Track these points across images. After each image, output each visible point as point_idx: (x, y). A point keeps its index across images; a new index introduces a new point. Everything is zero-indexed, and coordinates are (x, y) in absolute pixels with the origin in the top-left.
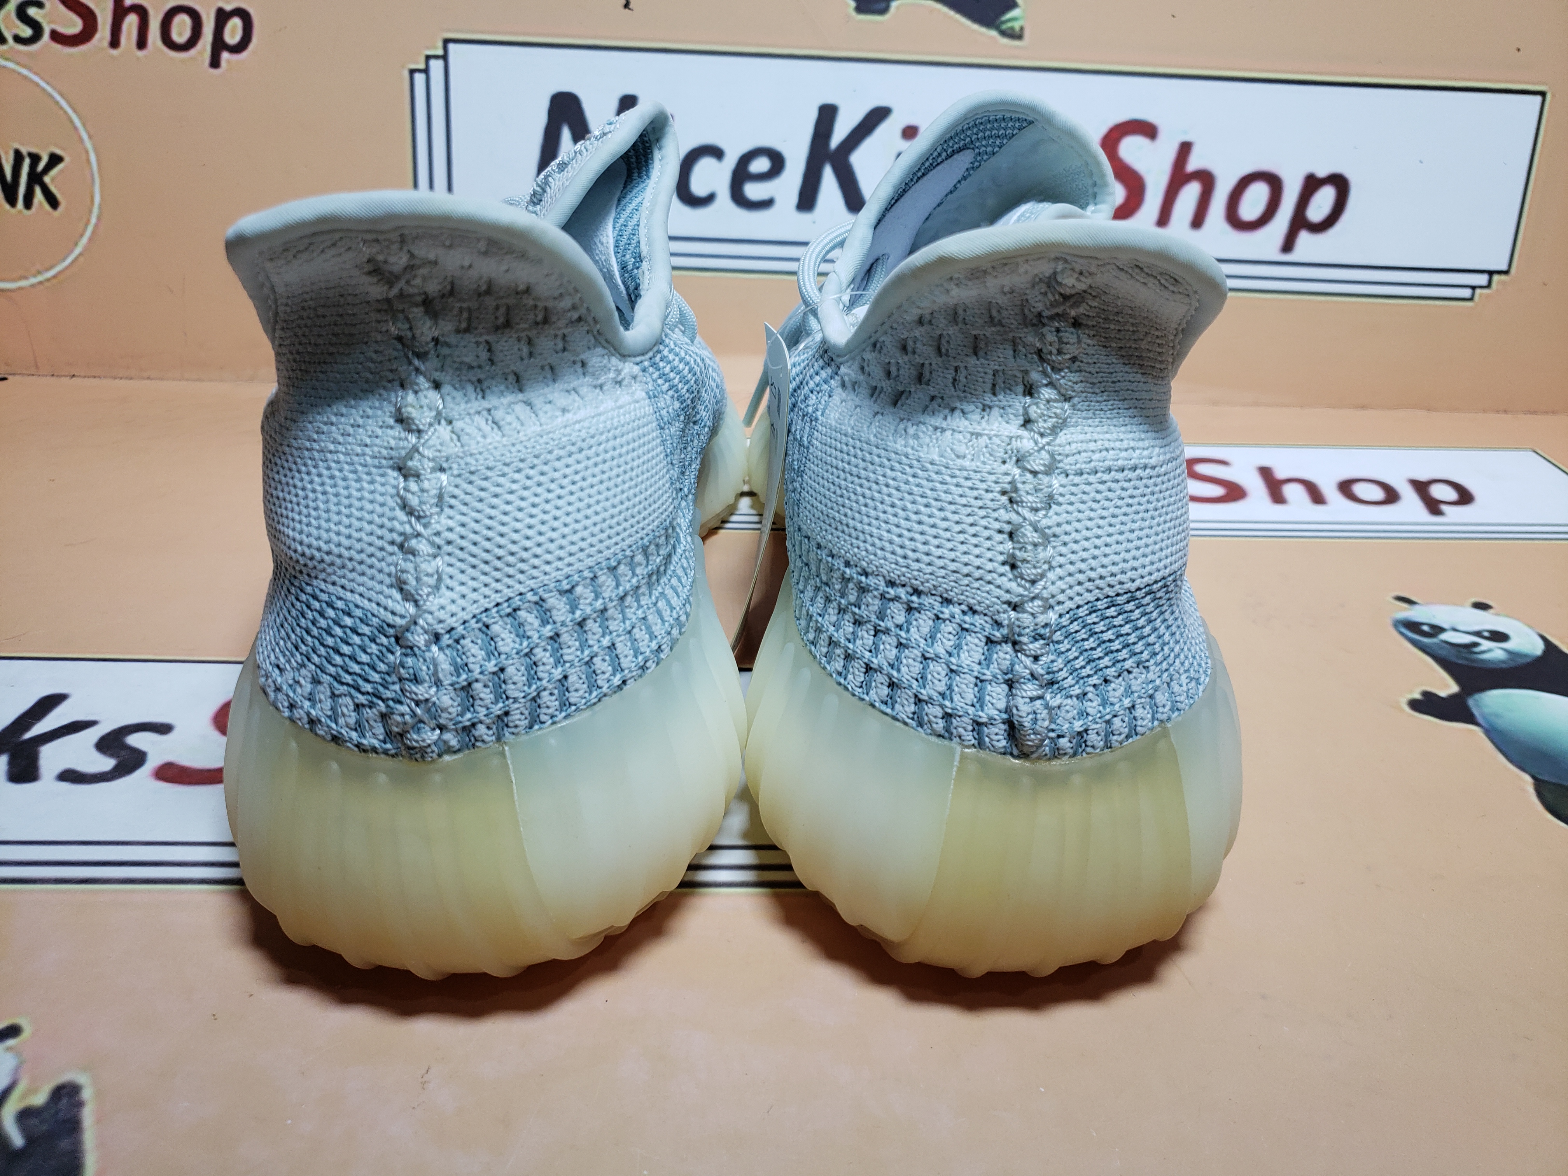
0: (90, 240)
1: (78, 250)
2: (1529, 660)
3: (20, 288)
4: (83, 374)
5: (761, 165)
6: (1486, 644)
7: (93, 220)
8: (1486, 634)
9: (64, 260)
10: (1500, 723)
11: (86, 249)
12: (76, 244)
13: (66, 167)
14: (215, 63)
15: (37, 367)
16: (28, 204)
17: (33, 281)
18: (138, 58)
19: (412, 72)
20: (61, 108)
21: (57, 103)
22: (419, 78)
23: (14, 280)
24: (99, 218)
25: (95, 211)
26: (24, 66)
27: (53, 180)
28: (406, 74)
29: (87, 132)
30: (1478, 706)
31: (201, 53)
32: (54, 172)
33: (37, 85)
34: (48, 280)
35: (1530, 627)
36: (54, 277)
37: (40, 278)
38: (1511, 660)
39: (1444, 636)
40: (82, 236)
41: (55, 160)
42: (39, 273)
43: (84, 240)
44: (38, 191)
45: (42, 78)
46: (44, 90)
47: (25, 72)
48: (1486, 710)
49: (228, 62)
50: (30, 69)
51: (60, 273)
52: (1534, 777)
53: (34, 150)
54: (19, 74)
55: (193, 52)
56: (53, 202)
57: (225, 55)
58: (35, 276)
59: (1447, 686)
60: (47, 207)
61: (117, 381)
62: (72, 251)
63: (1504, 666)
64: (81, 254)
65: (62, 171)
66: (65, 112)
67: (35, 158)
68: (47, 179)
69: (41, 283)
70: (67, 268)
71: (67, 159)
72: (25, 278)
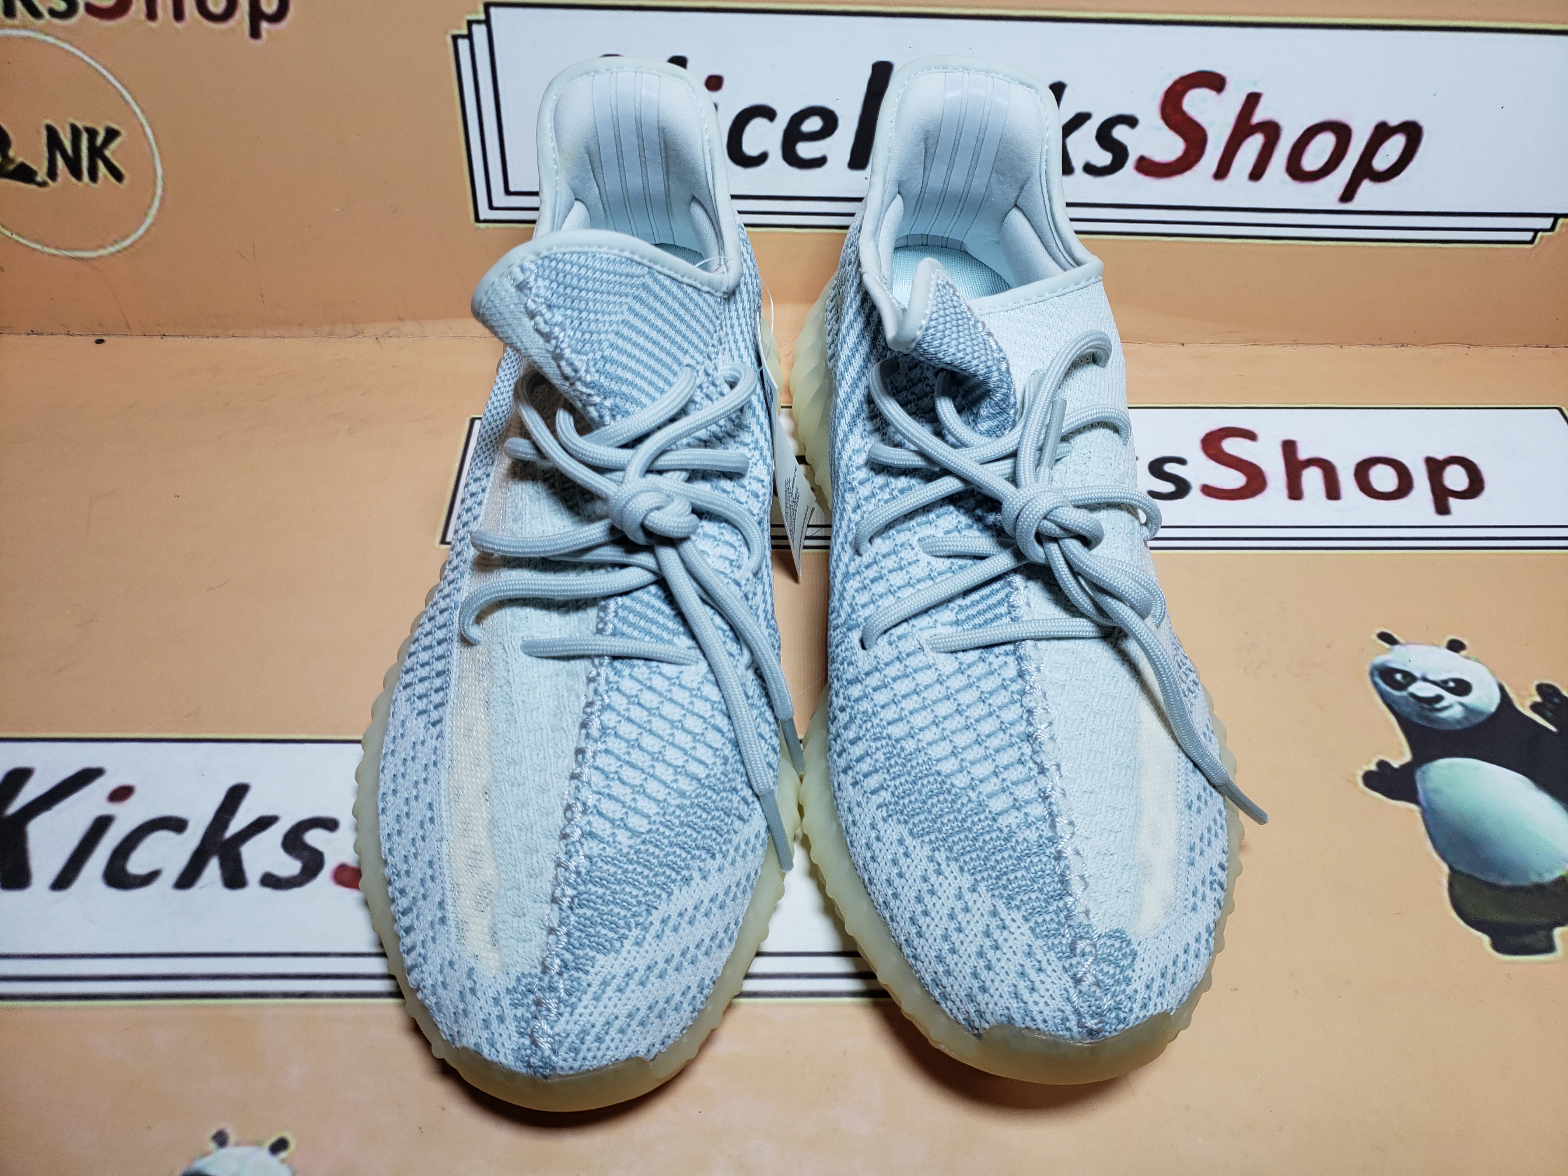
0: (160, 210)
1: (149, 221)
2: (1481, 719)
3: (101, 257)
4: (172, 333)
5: (813, 124)
6: (1449, 698)
7: (159, 192)
8: (1452, 684)
9: (137, 229)
10: (1439, 802)
11: (157, 219)
12: (146, 215)
13: (123, 142)
14: (255, 33)
15: (129, 328)
16: (93, 177)
17: (112, 249)
18: (177, 30)
19: (455, 38)
20: (110, 82)
21: (104, 77)
22: (463, 44)
23: (93, 249)
24: (164, 190)
25: (160, 183)
26: (65, 41)
27: (113, 153)
28: (449, 40)
29: (139, 106)
30: (1424, 780)
31: (240, 23)
32: (113, 146)
33: (82, 59)
34: (125, 249)
35: (1493, 673)
36: (131, 246)
37: (118, 247)
38: (1466, 718)
39: (1415, 688)
40: (150, 206)
41: (112, 134)
42: (116, 242)
43: (153, 211)
44: (101, 164)
45: (85, 53)
46: (89, 64)
47: (66, 46)
48: (1430, 785)
49: (268, 32)
50: (71, 44)
51: (135, 242)
52: (1451, 868)
53: (90, 125)
54: (62, 48)
55: (231, 23)
56: (117, 175)
57: (264, 25)
58: (112, 245)
59: (1402, 754)
60: (112, 180)
61: (205, 340)
62: (143, 222)
63: (1458, 727)
64: (152, 224)
65: (119, 146)
66: (114, 87)
67: (92, 133)
68: (108, 153)
69: (119, 252)
70: (141, 237)
71: (124, 133)
72: (104, 247)
